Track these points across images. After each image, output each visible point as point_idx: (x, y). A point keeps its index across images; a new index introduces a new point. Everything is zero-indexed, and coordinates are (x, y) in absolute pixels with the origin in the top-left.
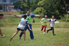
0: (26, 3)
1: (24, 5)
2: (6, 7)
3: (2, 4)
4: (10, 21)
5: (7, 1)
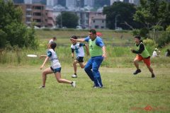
0: (146, 7)
1: (142, 12)
2: (86, 18)
3: (76, 13)
4: (111, 53)
5: (85, 4)
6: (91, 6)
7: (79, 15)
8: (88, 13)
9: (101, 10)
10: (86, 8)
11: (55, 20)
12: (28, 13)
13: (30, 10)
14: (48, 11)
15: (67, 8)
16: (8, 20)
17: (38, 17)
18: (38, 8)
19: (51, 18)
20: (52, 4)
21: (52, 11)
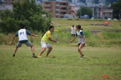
2: (98, 12)
4: (106, 36)
5: (100, 1)
6: (103, 3)
7: (93, 9)
8: (100, 8)
9: (110, 6)
10: (100, 4)
11: (76, 13)
12: (57, 7)
13: (58, 5)
14: (71, 6)
15: (86, 4)
16: (31, 13)
17: (64, 11)
18: (64, 4)
19: (73, 12)
20: (76, 2)
21: (74, 7)
